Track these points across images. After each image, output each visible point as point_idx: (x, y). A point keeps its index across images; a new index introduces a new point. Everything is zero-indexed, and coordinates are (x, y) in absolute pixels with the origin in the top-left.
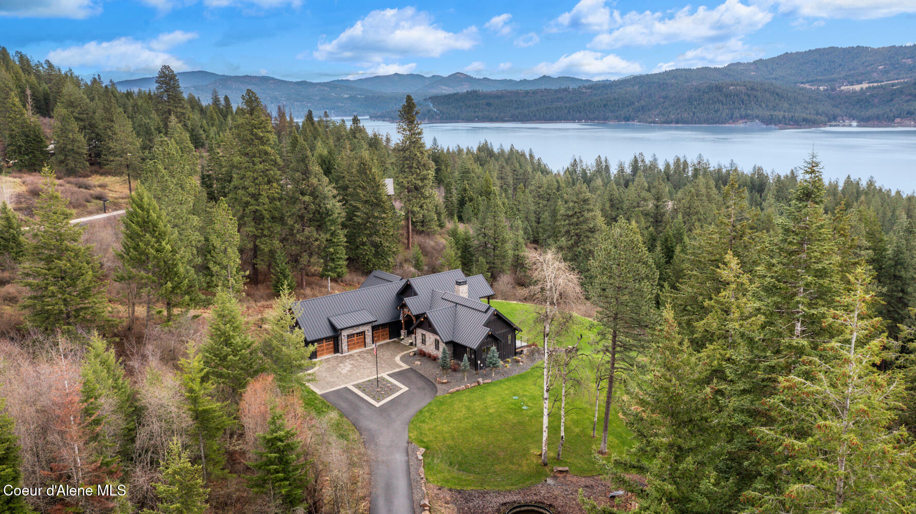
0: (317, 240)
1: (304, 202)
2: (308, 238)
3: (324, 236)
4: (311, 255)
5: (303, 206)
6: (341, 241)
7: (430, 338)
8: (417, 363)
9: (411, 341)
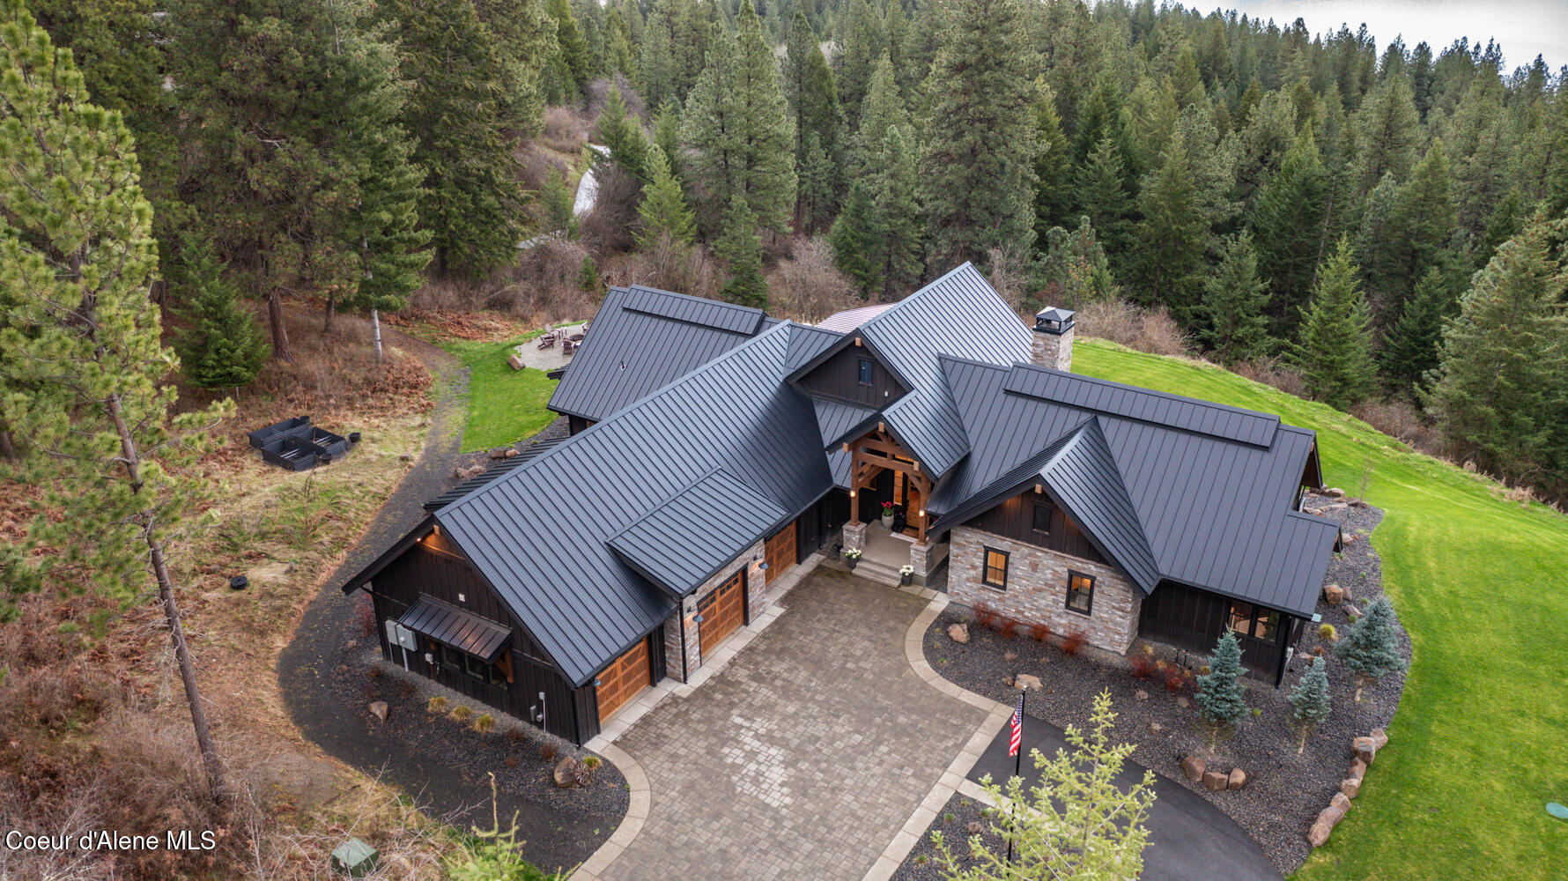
0: (327, 184)
1: (262, 42)
2: (292, 177)
3: (350, 170)
4: (305, 237)
5: (259, 60)
6: (410, 183)
7: (1034, 567)
8: (1027, 681)
9: (907, 569)
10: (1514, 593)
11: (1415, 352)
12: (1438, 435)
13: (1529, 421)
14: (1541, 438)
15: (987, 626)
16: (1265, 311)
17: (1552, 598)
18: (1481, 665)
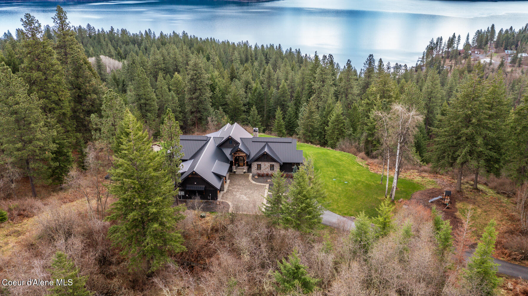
7: (265, 165)
8: (268, 180)
9: (244, 171)
10: (323, 158)
11: (289, 126)
12: (303, 140)
13: (316, 135)
14: (318, 137)
15: (259, 175)
16: (260, 122)
17: (327, 158)
18: (321, 167)
